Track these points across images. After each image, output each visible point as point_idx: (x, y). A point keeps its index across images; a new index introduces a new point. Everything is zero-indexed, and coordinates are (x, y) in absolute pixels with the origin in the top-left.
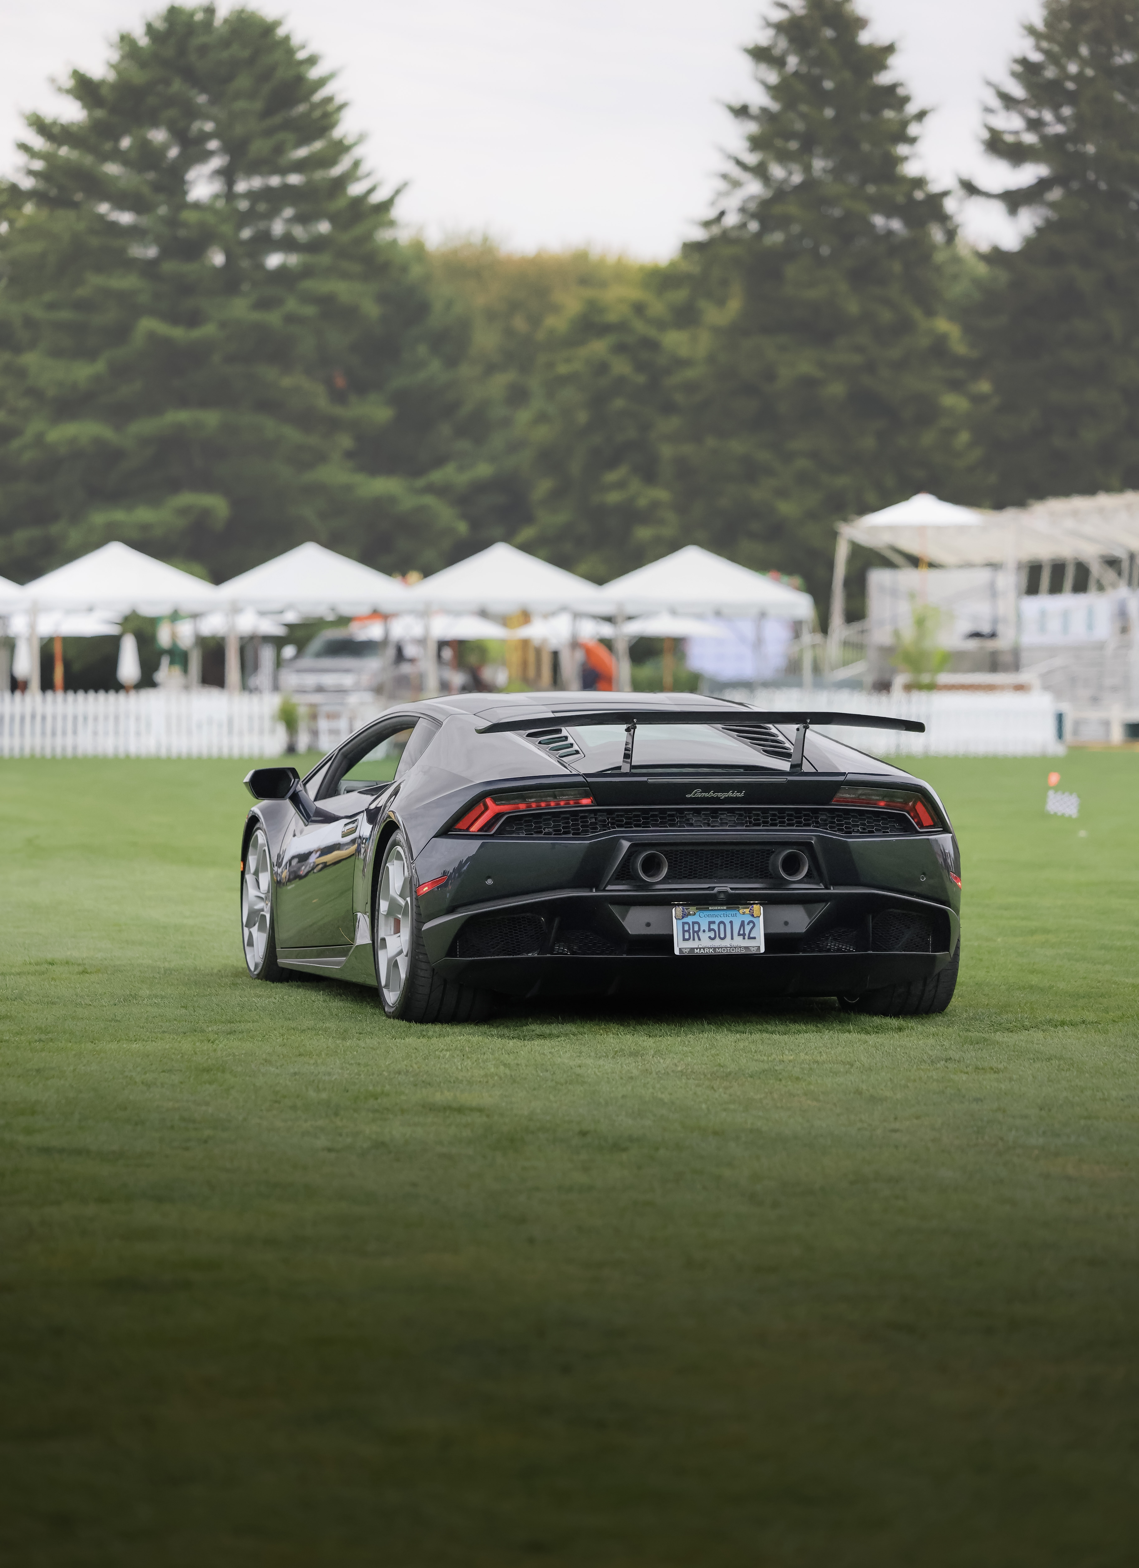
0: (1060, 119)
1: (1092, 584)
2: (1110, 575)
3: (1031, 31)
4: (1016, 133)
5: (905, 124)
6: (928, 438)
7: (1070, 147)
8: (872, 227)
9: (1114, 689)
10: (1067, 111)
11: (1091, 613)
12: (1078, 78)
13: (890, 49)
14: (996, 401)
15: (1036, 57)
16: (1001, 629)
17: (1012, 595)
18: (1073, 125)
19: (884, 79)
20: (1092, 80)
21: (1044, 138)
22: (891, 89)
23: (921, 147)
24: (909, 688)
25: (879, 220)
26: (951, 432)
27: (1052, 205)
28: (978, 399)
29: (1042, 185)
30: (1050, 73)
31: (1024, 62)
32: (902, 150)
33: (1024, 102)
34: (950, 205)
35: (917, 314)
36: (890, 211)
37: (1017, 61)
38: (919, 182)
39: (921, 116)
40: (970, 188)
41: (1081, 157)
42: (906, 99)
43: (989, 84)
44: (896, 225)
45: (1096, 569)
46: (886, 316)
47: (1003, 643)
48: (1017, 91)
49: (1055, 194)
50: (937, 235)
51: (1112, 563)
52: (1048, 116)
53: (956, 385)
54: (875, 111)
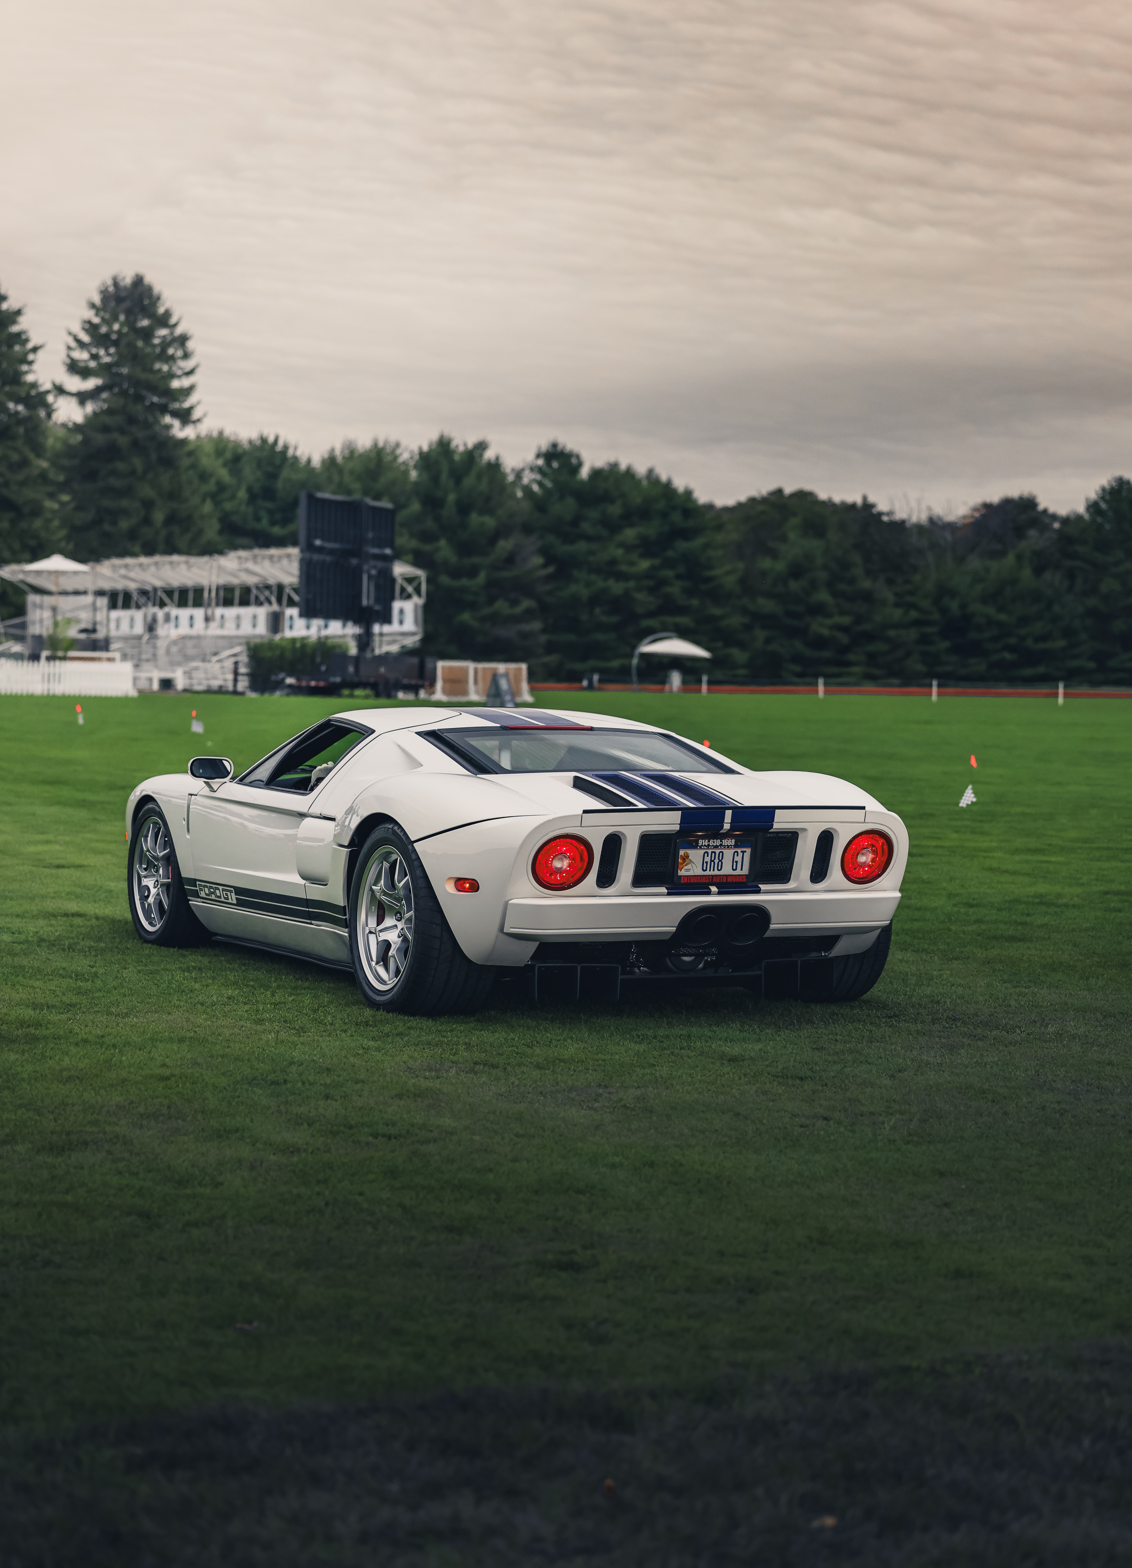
0: (108, 355)
1: (133, 604)
2: (142, 600)
3: (93, 306)
4: (85, 361)
5: (26, 354)
6: (38, 523)
7: (114, 370)
8: (7, 409)
9: (148, 660)
10: (112, 350)
11: (132, 620)
12: (119, 332)
13: (19, 312)
14: (73, 505)
15: (96, 320)
16: (98, 627)
17: (105, 610)
18: (116, 358)
19: (15, 329)
20: (126, 334)
21: (99, 364)
22: (18, 335)
23: (35, 367)
24: (49, 659)
25: (11, 405)
26: (48, 521)
27: (104, 401)
28: (63, 505)
29: (98, 390)
30: (104, 330)
31: (89, 322)
32: (25, 368)
33: (89, 344)
34: (50, 398)
35: (31, 456)
36: (18, 401)
37: (85, 322)
38: (34, 385)
39: (35, 350)
40: (60, 390)
41: (120, 375)
42: (27, 340)
43: (70, 334)
44: (20, 408)
45: (135, 596)
46: (15, 457)
47: (101, 634)
48: (86, 338)
49: (105, 395)
50: (42, 413)
51: (143, 593)
52: (102, 352)
53: (52, 496)
54: (10, 346)
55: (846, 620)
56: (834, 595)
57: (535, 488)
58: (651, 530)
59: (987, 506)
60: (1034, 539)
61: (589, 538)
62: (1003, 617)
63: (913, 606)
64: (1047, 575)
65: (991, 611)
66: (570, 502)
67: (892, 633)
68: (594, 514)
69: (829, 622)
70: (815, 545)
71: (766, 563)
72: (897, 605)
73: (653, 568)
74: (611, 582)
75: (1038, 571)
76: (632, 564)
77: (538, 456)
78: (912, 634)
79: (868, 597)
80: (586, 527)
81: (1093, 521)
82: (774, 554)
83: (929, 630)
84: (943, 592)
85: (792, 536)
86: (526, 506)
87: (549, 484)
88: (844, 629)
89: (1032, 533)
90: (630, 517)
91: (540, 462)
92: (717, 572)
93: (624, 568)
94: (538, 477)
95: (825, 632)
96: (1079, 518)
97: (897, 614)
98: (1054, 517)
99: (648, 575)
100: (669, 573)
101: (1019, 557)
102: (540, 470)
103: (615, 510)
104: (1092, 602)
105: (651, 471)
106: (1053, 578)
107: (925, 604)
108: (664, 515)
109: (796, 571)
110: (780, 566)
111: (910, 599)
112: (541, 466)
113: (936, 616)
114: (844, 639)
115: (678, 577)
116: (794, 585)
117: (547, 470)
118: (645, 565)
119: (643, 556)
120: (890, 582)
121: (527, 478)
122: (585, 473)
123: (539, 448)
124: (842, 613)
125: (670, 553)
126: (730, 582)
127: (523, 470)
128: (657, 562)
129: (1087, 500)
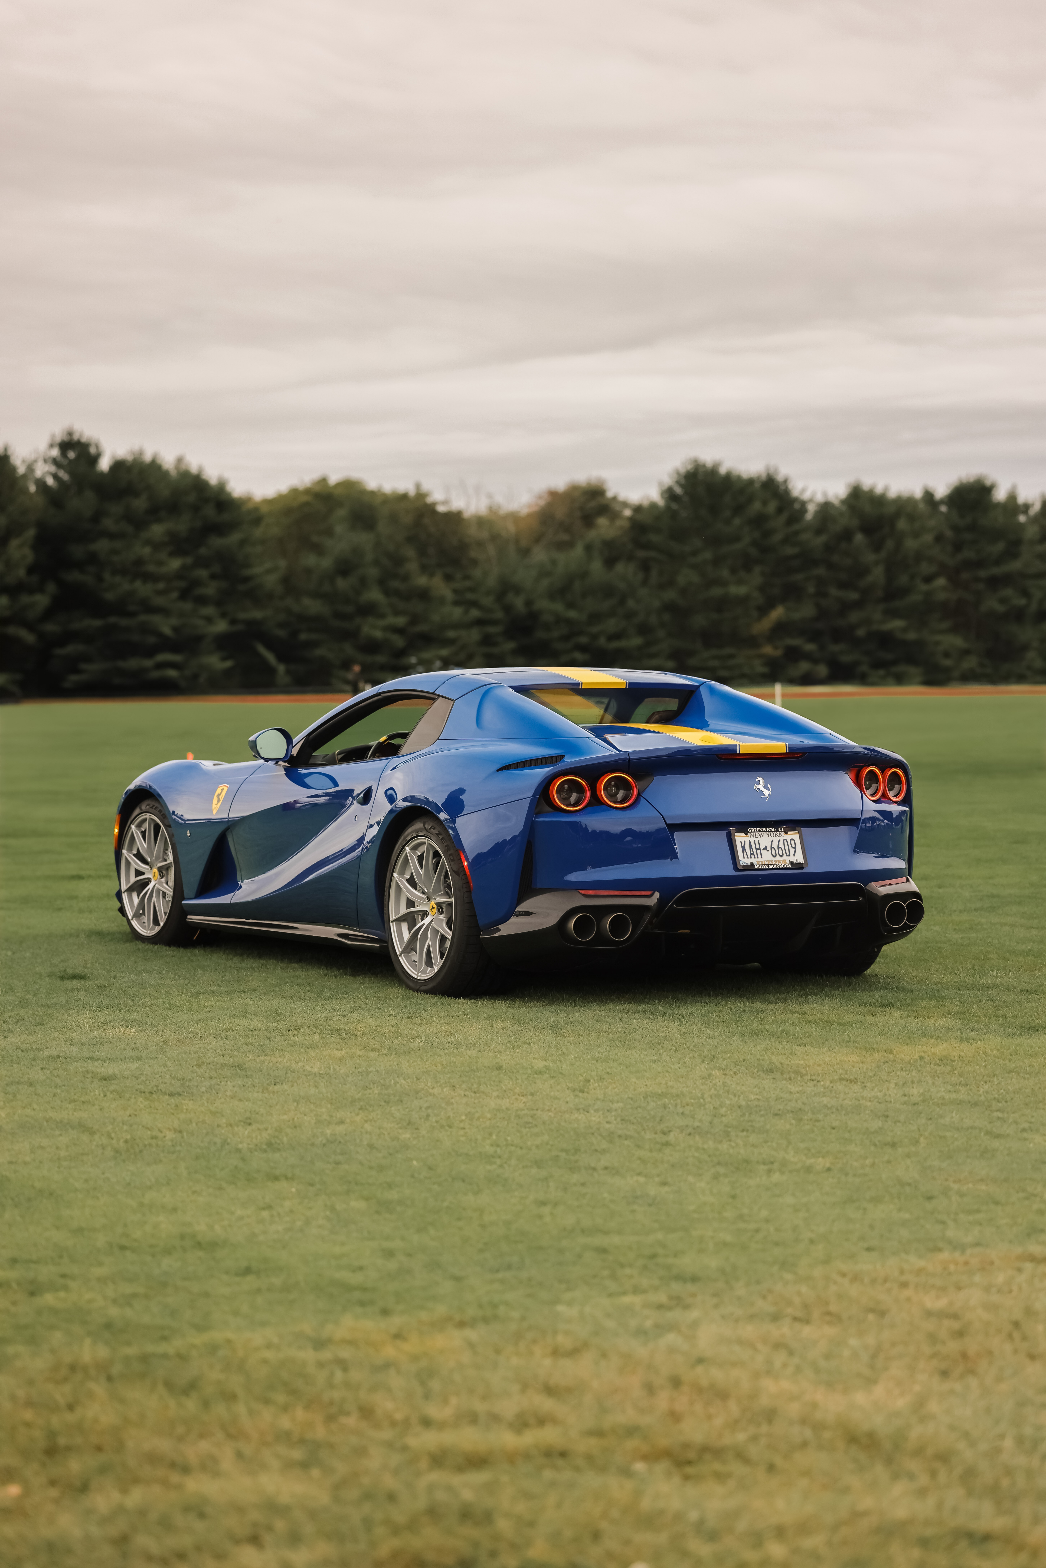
55: (401, 621)
56: (387, 593)
57: (50, 481)
58: (182, 525)
59: (553, 494)
60: (604, 527)
61: (112, 536)
62: (572, 614)
63: (474, 604)
64: (620, 568)
65: (558, 607)
66: (90, 495)
67: (451, 634)
68: (116, 509)
69: (382, 623)
70: (364, 539)
71: (310, 560)
72: (456, 603)
73: (184, 567)
74: (138, 584)
75: (610, 562)
76: (160, 563)
77: (52, 446)
78: (475, 635)
79: (424, 595)
80: (108, 523)
81: (668, 508)
82: (318, 549)
83: (492, 630)
84: (506, 588)
85: (339, 529)
86: (40, 501)
87: (64, 475)
88: (400, 631)
89: (602, 521)
90: (155, 512)
91: (55, 452)
92: (256, 570)
93: (151, 568)
94: (53, 469)
95: (378, 634)
96: (653, 506)
97: (457, 612)
98: (625, 504)
99: (180, 575)
100: (202, 573)
101: (588, 548)
102: (55, 461)
103: (140, 504)
104: (670, 595)
105: (180, 460)
106: (625, 570)
107: (488, 601)
108: (196, 509)
109: (344, 568)
110: (327, 563)
111: (470, 596)
112: (55, 457)
113: (499, 615)
114: (399, 642)
115: (213, 577)
116: (342, 584)
117: (65, 462)
118: (175, 564)
119: (173, 554)
120: (448, 578)
121: (42, 470)
122: (104, 464)
123: (53, 436)
124: (397, 613)
125: (203, 551)
126: (271, 581)
127: (35, 461)
128: (189, 560)
129: (660, 484)
